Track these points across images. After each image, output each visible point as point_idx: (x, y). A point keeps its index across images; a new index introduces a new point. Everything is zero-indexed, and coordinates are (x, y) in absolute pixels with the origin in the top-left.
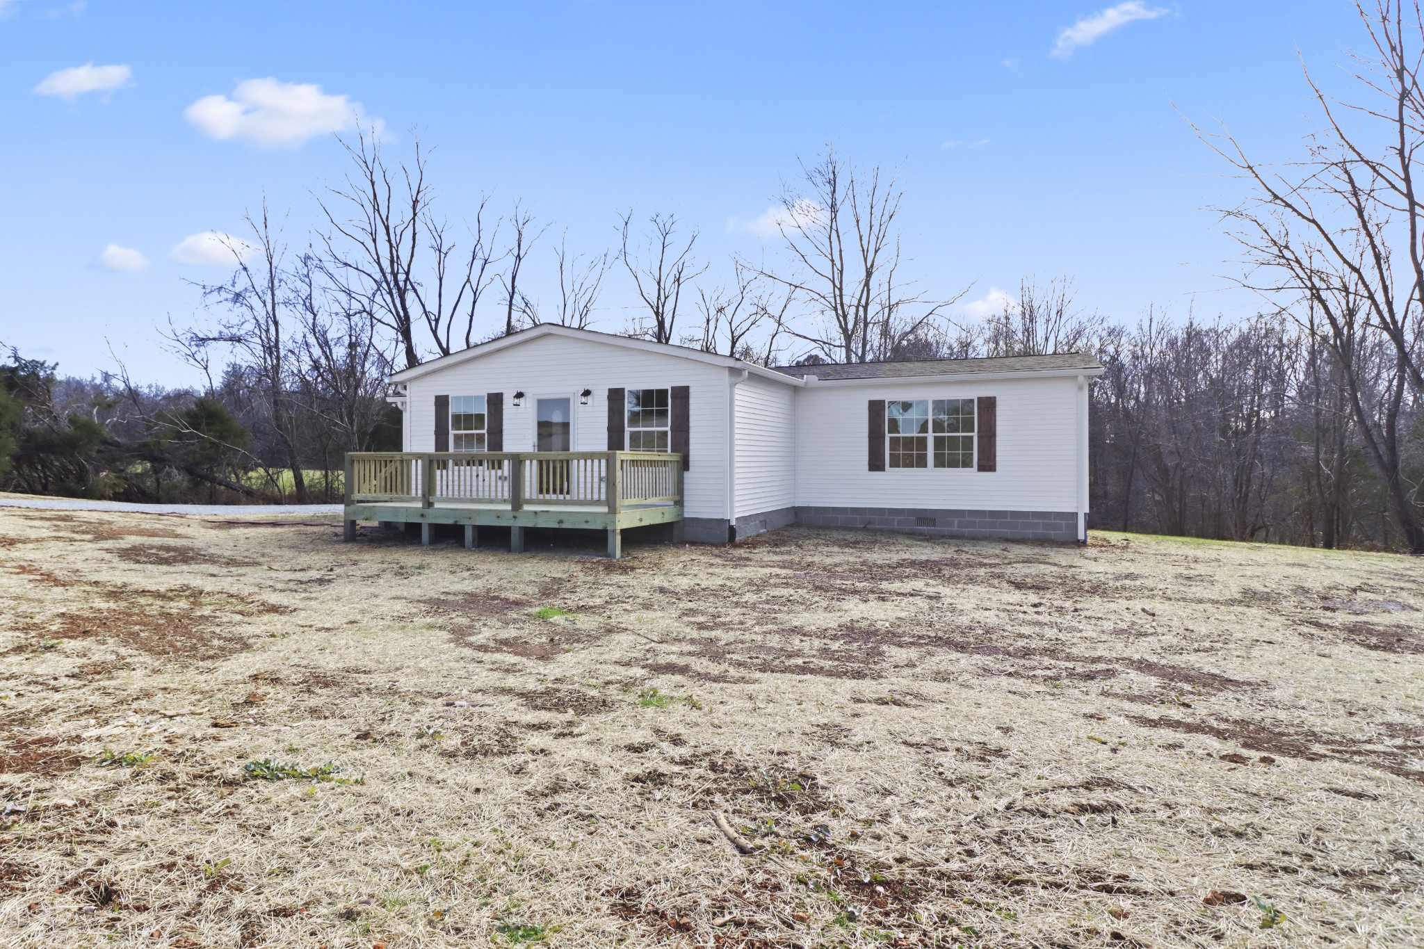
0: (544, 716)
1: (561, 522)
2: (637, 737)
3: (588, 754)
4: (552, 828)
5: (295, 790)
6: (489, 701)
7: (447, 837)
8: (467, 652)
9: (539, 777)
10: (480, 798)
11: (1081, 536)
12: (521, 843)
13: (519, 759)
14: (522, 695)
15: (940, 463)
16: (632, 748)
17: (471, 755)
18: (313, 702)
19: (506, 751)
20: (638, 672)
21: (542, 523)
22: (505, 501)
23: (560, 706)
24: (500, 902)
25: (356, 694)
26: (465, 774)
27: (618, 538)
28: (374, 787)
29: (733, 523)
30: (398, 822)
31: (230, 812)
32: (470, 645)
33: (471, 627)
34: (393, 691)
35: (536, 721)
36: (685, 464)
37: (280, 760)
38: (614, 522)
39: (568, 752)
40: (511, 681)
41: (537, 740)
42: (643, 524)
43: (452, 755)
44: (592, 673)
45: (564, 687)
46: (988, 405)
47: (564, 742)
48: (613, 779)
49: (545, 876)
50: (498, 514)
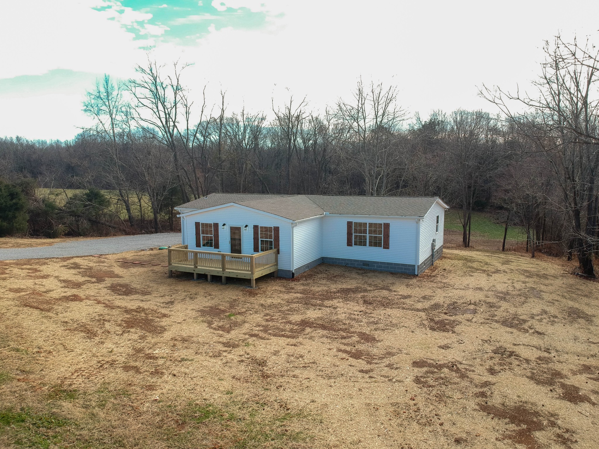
0: (226, 349)
1: (237, 276)
2: (242, 353)
3: (232, 357)
4: (226, 368)
5: (189, 362)
6: (217, 345)
7: (212, 369)
8: (212, 330)
9: (224, 361)
10: (216, 364)
11: (416, 273)
12: (221, 370)
13: (221, 358)
14: (223, 343)
15: (370, 245)
16: (240, 356)
17: (214, 357)
18: (185, 345)
19: (220, 356)
20: (247, 336)
21: (231, 276)
22: (220, 268)
23: (229, 347)
24: (219, 377)
25: (192, 343)
26: (213, 360)
27: (254, 282)
28: (201, 362)
29: (294, 272)
30: (205, 367)
31: (183, 365)
32: (212, 328)
33: (212, 321)
34: (199, 343)
35: (225, 350)
36: (278, 252)
37: (186, 357)
38: (253, 277)
39: (230, 356)
40: (221, 340)
41: (225, 354)
42: (263, 275)
43: (211, 357)
44: (237, 337)
45: (231, 341)
46: (387, 226)
47: (229, 354)
48: (235, 361)
49: (224, 374)
50: (218, 272)
